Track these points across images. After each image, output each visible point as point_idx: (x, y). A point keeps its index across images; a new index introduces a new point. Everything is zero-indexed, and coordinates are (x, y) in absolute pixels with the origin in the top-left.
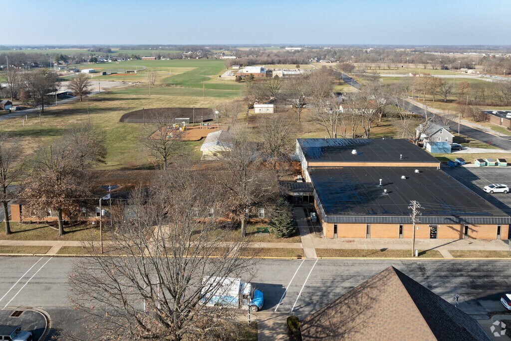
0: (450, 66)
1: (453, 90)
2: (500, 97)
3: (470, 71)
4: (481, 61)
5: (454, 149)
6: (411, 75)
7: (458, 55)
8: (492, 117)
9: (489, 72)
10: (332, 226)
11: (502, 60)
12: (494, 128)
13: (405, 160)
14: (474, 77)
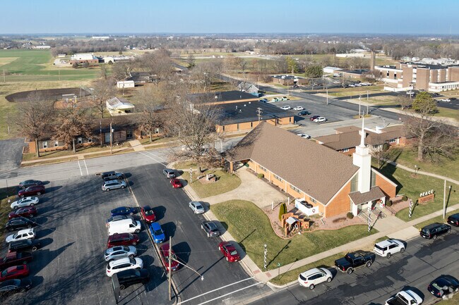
0: (237, 49)
1: (248, 66)
2: (274, 68)
3: (252, 53)
4: (258, 45)
5: (260, 96)
6: (214, 57)
7: (241, 41)
8: (274, 79)
9: (264, 53)
10: (222, 127)
11: (270, 44)
12: (276, 85)
13: (243, 98)
14: (256, 57)
